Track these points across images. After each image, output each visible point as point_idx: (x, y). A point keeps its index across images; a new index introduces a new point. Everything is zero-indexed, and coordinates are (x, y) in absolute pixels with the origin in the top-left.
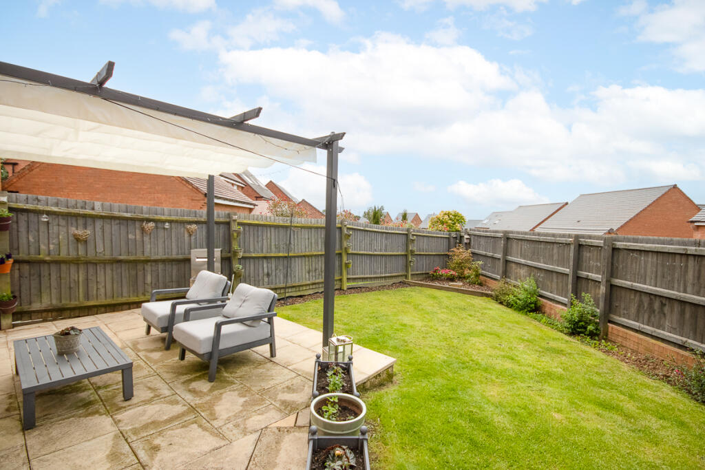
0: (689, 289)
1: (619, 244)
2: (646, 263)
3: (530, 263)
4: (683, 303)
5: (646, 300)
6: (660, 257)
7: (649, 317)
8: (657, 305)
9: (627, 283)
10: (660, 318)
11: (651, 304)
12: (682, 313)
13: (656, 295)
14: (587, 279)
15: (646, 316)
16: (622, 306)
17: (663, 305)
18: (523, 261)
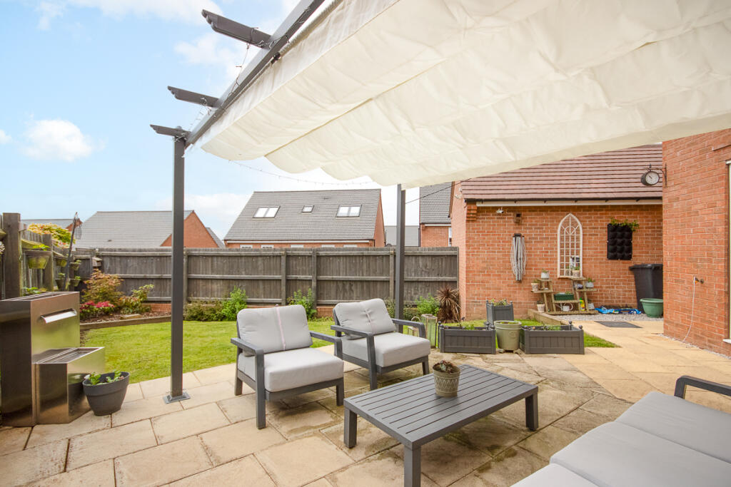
0: (365, 274)
1: (322, 253)
2: (339, 263)
3: (226, 276)
4: (361, 281)
5: (340, 285)
6: (348, 259)
7: (344, 295)
8: (347, 287)
9: (329, 277)
10: (350, 294)
11: (344, 285)
12: (362, 287)
13: (346, 281)
14: (296, 280)
15: (342, 295)
16: (325, 293)
17: (351, 285)
18: (218, 276)
